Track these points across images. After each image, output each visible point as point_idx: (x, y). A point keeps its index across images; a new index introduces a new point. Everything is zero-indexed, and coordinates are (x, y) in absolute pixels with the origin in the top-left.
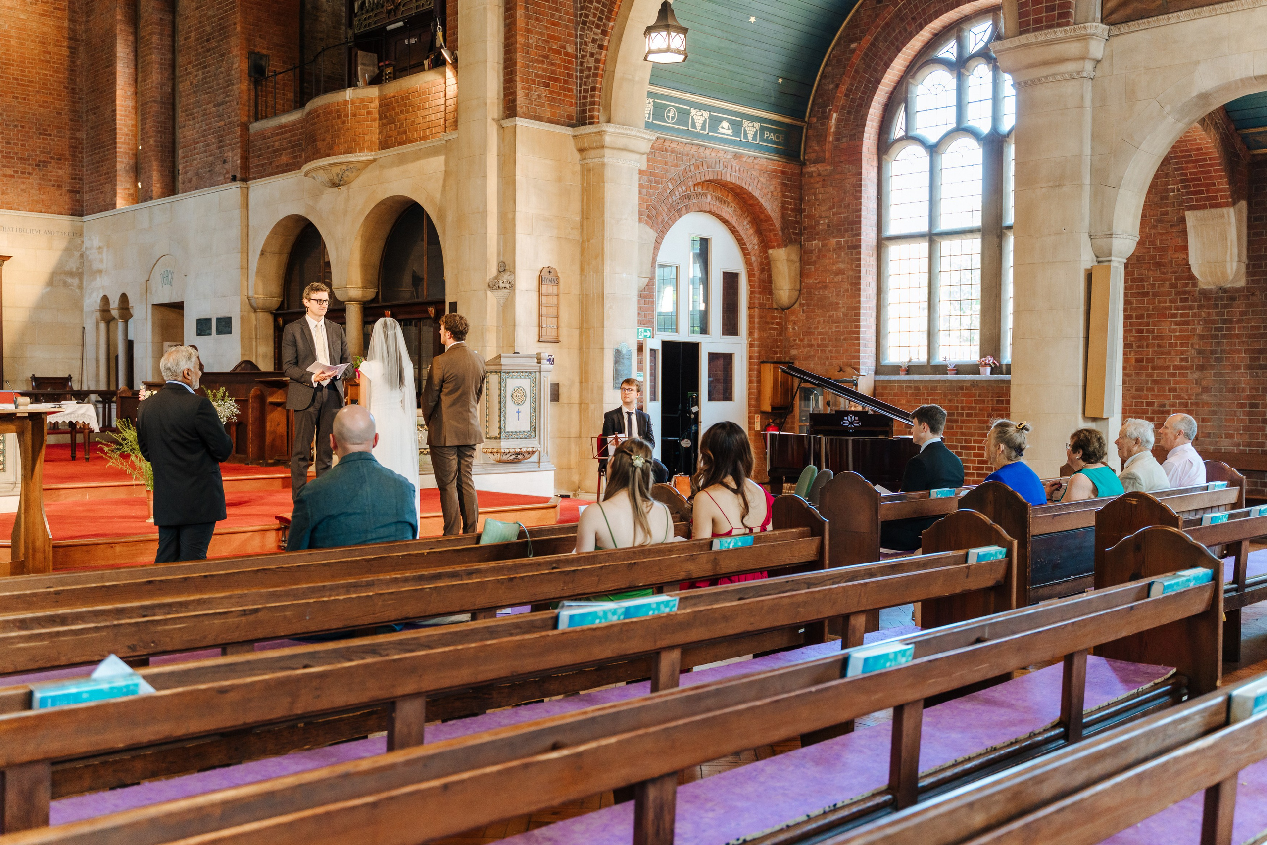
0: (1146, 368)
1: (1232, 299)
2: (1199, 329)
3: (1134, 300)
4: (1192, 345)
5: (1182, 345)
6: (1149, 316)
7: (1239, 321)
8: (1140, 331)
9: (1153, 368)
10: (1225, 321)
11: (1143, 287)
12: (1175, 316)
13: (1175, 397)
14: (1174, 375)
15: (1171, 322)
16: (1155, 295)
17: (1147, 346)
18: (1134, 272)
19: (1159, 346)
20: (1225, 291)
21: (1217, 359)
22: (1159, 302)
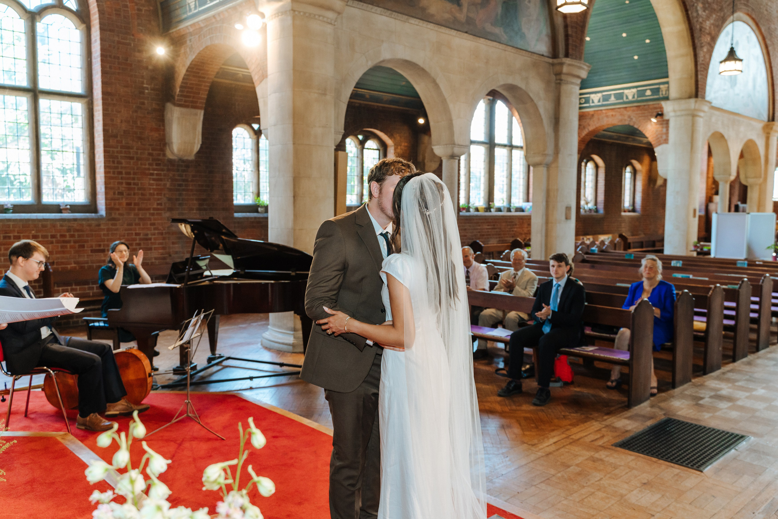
0: (134, 209)
1: (187, 166)
2: (168, 186)
3: (123, 161)
4: (164, 195)
5: (158, 194)
6: (135, 174)
7: (192, 181)
8: (129, 184)
9: (140, 209)
10: (184, 180)
11: (129, 153)
12: (152, 174)
13: (155, 229)
14: (153, 214)
15: (150, 179)
16: (138, 159)
17: (134, 194)
18: (122, 141)
19: (142, 194)
20: (183, 161)
21: (180, 204)
22: (141, 164)
